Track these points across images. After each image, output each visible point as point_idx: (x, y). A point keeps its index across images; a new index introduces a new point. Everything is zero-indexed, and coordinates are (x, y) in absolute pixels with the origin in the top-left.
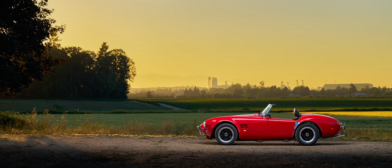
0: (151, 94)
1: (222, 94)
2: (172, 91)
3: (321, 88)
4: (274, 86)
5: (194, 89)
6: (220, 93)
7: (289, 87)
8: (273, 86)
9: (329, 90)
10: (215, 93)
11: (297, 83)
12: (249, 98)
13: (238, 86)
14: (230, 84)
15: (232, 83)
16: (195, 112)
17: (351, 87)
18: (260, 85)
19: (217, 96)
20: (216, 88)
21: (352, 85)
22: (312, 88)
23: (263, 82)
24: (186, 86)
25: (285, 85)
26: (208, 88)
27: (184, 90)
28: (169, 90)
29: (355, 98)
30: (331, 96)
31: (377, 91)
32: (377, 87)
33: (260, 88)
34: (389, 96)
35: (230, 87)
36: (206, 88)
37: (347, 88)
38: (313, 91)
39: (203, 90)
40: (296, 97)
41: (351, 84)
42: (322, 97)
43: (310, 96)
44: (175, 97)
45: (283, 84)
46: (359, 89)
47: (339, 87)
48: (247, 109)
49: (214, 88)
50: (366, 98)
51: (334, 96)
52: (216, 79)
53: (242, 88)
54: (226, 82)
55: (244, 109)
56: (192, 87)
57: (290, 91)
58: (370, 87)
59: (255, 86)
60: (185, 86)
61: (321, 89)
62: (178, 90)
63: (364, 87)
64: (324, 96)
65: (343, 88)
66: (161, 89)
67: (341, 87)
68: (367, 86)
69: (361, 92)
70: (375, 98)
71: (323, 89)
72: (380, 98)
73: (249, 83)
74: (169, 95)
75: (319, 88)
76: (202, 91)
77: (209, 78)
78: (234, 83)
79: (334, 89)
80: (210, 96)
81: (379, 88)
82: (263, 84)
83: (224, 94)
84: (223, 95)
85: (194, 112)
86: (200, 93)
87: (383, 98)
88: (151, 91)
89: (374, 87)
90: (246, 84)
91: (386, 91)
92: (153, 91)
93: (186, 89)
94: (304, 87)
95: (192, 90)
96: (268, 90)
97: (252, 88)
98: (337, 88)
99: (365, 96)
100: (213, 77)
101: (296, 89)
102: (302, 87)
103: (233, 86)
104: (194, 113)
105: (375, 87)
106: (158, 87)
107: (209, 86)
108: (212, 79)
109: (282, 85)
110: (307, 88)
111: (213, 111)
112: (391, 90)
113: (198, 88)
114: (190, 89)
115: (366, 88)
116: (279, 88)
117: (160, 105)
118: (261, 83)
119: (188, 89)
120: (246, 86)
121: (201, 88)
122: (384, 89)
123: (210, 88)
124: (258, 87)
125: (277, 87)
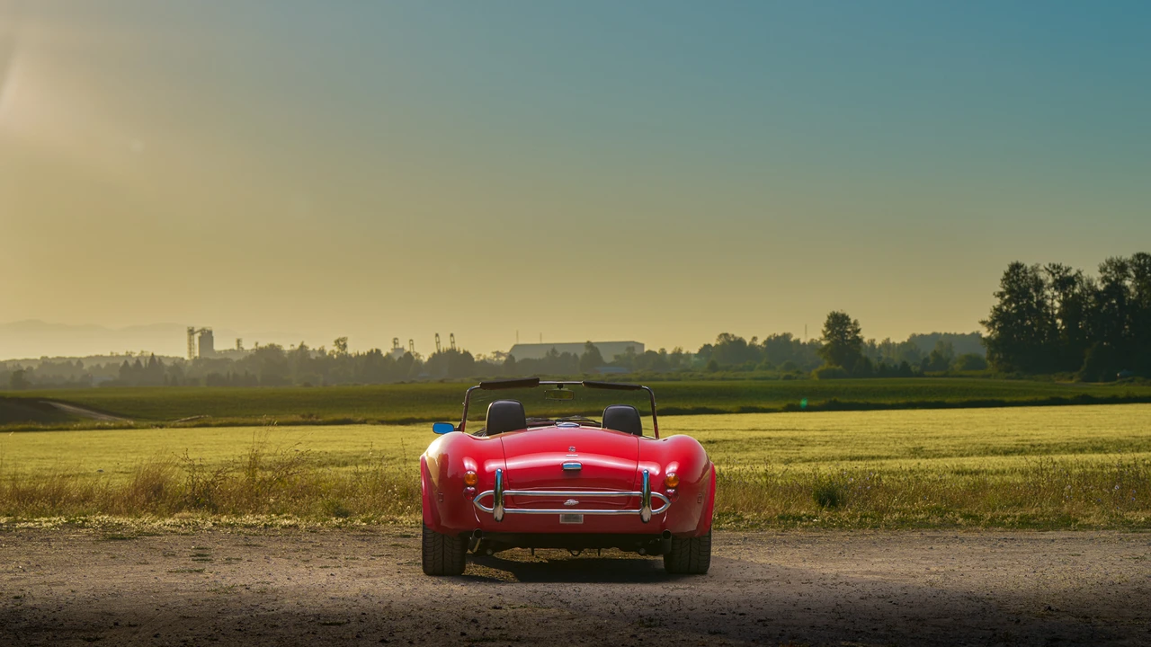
0: (23, 377)
1: (228, 374)
2: (84, 368)
3: (503, 355)
4: (377, 350)
5: (148, 362)
6: (224, 373)
7: (417, 354)
8: (372, 351)
9: (526, 361)
10: (210, 372)
11: (438, 343)
12: (307, 385)
13: (274, 350)
14: (248, 346)
15: (257, 344)
16: (161, 427)
17: (588, 352)
18: (336, 349)
19: (213, 379)
20: (211, 357)
21: (589, 345)
22: (480, 355)
23: (344, 339)
24: (125, 354)
25: (403, 349)
26: (187, 358)
27: (118, 364)
28: (74, 363)
31: (658, 359)
32: (658, 351)
33: (335, 356)
34: (691, 376)
35: (251, 356)
36: (183, 359)
37: (575, 355)
38: (483, 362)
39: (175, 364)
40: (442, 381)
41: (588, 342)
43: (476, 377)
44: (95, 384)
45: (397, 346)
46: (608, 358)
47: (554, 351)
48: (311, 416)
49: (205, 359)
50: (629, 380)
51: (544, 376)
52: (210, 332)
53: (285, 356)
54: (239, 341)
55: (303, 416)
56: (143, 357)
57: (419, 363)
58: (638, 352)
59: (322, 351)
60: (122, 353)
61: (503, 358)
62: (103, 365)
63: (622, 352)
65: (566, 355)
66: (53, 362)
67: (560, 351)
68: (631, 346)
69: (612, 364)
70: (655, 380)
71: (510, 357)
72: (669, 380)
73: (305, 344)
74: (77, 380)
75: (498, 354)
76: (171, 367)
77: (191, 332)
78: (263, 344)
79: (541, 357)
80: (195, 381)
81: (663, 351)
82: (345, 346)
83: (234, 375)
84: (231, 378)
85: (157, 426)
86: (166, 373)
87: (677, 380)
88: (25, 368)
89: (649, 352)
90: (297, 346)
91: (682, 362)
92: (30, 369)
93: (126, 362)
94: (459, 352)
95: (143, 364)
96: (358, 363)
97: (313, 357)
98: (547, 354)
99: (628, 376)
100: (200, 328)
101: (436, 358)
102: (452, 353)
103: (260, 351)
104: (159, 430)
105: (653, 349)
106: (42, 358)
107: (190, 353)
108: (199, 334)
109: (395, 349)
110: (467, 354)
111: (213, 423)
112: (696, 359)
113: (160, 358)
114: (138, 362)
115: (626, 352)
116: (388, 355)
117: (55, 408)
118: (337, 342)
119: (131, 363)
120: (297, 351)
121: (167, 357)
122: (677, 355)
123: (193, 358)
124: (330, 354)
125: (384, 354)
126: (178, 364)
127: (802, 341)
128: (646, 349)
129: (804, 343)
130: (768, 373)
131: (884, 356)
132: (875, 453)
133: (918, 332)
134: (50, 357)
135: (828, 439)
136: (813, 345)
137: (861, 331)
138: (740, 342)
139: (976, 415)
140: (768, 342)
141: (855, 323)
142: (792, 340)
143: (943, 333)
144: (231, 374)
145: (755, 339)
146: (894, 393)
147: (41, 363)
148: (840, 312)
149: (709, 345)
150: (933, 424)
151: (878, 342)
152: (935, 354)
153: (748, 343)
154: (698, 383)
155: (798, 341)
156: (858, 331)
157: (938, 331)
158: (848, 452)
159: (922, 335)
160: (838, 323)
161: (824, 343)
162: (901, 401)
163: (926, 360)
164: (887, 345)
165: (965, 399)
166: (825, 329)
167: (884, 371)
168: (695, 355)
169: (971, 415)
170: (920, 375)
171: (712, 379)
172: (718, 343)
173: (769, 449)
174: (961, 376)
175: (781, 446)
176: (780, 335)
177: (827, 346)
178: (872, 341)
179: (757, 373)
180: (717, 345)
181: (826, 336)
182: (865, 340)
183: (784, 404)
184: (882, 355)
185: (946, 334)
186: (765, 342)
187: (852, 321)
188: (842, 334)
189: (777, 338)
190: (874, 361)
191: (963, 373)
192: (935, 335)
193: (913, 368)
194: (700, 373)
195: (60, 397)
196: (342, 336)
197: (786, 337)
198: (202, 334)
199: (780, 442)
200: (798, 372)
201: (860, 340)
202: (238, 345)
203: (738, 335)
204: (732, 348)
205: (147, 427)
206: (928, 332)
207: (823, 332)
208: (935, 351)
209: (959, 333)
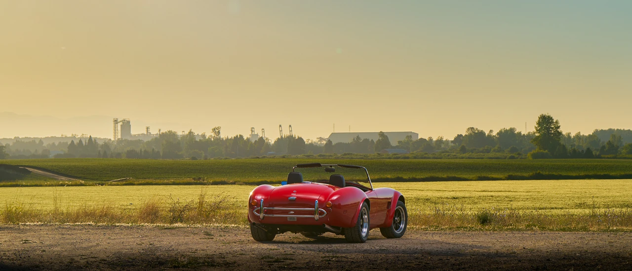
0: (4, 151)
1: (141, 150)
2: (44, 145)
3: (324, 140)
4: (240, 135)
5: (87, 142)
6: (138, 150)
7: (267, 139)
8: (237, 136)
9: (339, 144)
10: (129, 149)
11: (281, 131)
12: (194, 158)
13: (171, 135)
14: (154, 132)
15: (160, 130)
17: (380, 138)
18: (213, 135)
19: (131, 154)
20: (130, 139)
21: (382, 134)
22: (309, 140)
23: (218, 128)
24: (71, 136)
25: (257, 135)
26: (113, 139)
27: (67, 143)
28: (37, 142)
29: (390, 158)
30: (345, 154)
31: (426, 144)
32: (427, 139)
33: (212, 139)
34: (448, 155)
35: (156, 138)
36: (110, 140)
37: (372, 140)
38: (311, 144)
39: (105, 143)
40: (284, 157)
41: (381, 132)
42: (328, 156)
43: (306, 155)
44: (51, 156)
45: (253, 133)
46: (394, 143)
47: (358, 138)
48: (200, 179)
49: (125, 140)
50: (408, 158)
51: (351, 154)
52: (129, 122)
53: (179, 139)
54: (147, 128)
55: (194, 179)
56: (84, 138)
57: (268, 145)
58: (414, 139)
59: (204, 136)
60: (69, 135)
61: (324, 142)
62: (57, 144)
63: (403, 139)
64: (332, 155)
65: (366, 140)
66: (23, 141)
67: (362, 138)
68: (409, 135)
69: (396, 147)
70: (425, 158)
71: (329, 142)
72: (434, 158)
73: (192, 131)
74: (40, 152)
75: (321, 139)
76: (102, 145)
77: (116, 122)
78: (164, 131)
79: (350, 142)
80: (119, 155)
81: (431, 139)
82: (219, 132)
83: (145, 151)
84: (143, 153)
85: (99, 184)
86: (99, 149)
87: (440, 158)
88: (4, 145)
89: (421, 139)
90: (187, 132)
91: (443, 146)
92: (7, 145)
93: (72, 141)
94: (295, 137)
95: (84, 143)
96: (228, 144)
97: (198, 139)
98: (354, 139)
99: (407, 155)
100: (122, 119)
101: (280, 141)
102: (291, 138)
103: (163, 136)
104: (101, 187)
105: (423, 138)
106: (15, 138)
107: (115, 136)
108: (121, 123)
109: (252, 135)
110: (300, 139)
111: (136, 183)
112: (452, 145)
113: (95, 139)
114: (81, 141)
115: (406, 140)
116: (248, 139)
117: (30, 172)
118: (214, 130)
119: (75, 142)
120: (187, 135)
121: (100, 138)
122: (440, 141)
123: (116, 139)
124: (209, 138)
125: (245, 138)
126: (107, 144)
127: (522, 133)
128: (419, 138)
129: (524, 135)
130: (499, 154)
131: (576, 143)
132: (554, 206)
133: (599, 129)
134: (21, 137)
135: (528, 197)
136: (529, 136)
137: (560, 127)
138: (482, 133)
139: (627, 184)
140: (500, 133)
141: (557, 122)
142: (516, 132)
143: (616, 129)
144: (143, 150)
145: (491, 131)
146: (579, 168)
147: (15, 141)
148: (546, 114)
149: (461, 135)
150: (599, 189)
151: (573, 135)
152: (609, 143)
153: (487, 134)
154: (453, 161)
155: (520, 133)
156: (559, 127)
157: (613, 128)
158: (538, 205)
159: (602, 130)
160: (545, 121)
161: (537, 135)
162: (582, 174)
163: (604, 147)
164: (578, 137)
165: (623, 173)
166: (537, 126)
167: (576, 154)
168: (452, 142)
169: (625, 183)
170: (599, 157)
171: (462, 158)
172: (467, 134)
173: (490, 203)
174: (625, 158)
175: (498, 201)
176: (508, 129)
177: (538, 136)
178: (569, 134)
179: (491, 155)
180: (466, 135)
181: (537, 130)
182: (564, 133)
183: (506, 175)
184: (575, 143)
185: (618, 129)
186: (498, 134)
187: (555, 121)
188: (548, 129)
189: (506, 131)
190: (569, 148)
191: (627, 156)
192: (610, 130)
193: (594, 153)
194: (454, 154)
195: (31, 164)
196: (217, 126)
197: (512, 130)
198: (123, 123)
199: (498, 199)
200: (519, 154)
201: (560, 133)
202: (147, 131)
203: (480, 129)
204: (477, 138)
205: (93, 185)
206: (606, 128)
207: (536, 128)
208: (610, 141)
209: (626, 129)
